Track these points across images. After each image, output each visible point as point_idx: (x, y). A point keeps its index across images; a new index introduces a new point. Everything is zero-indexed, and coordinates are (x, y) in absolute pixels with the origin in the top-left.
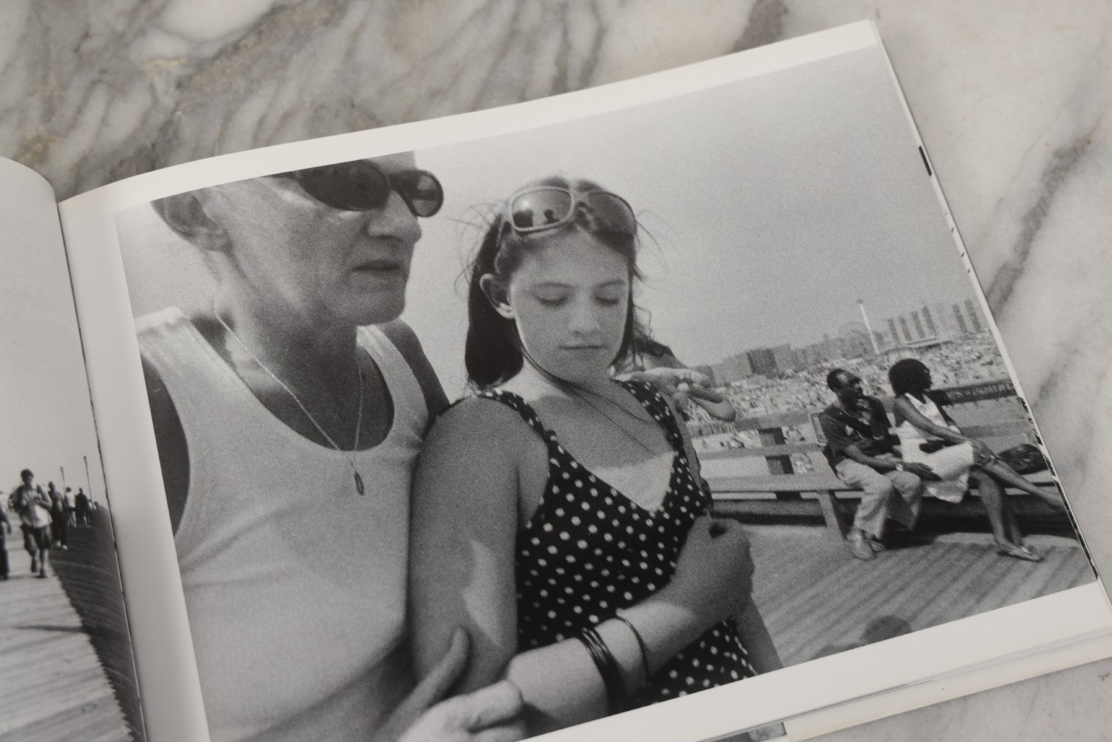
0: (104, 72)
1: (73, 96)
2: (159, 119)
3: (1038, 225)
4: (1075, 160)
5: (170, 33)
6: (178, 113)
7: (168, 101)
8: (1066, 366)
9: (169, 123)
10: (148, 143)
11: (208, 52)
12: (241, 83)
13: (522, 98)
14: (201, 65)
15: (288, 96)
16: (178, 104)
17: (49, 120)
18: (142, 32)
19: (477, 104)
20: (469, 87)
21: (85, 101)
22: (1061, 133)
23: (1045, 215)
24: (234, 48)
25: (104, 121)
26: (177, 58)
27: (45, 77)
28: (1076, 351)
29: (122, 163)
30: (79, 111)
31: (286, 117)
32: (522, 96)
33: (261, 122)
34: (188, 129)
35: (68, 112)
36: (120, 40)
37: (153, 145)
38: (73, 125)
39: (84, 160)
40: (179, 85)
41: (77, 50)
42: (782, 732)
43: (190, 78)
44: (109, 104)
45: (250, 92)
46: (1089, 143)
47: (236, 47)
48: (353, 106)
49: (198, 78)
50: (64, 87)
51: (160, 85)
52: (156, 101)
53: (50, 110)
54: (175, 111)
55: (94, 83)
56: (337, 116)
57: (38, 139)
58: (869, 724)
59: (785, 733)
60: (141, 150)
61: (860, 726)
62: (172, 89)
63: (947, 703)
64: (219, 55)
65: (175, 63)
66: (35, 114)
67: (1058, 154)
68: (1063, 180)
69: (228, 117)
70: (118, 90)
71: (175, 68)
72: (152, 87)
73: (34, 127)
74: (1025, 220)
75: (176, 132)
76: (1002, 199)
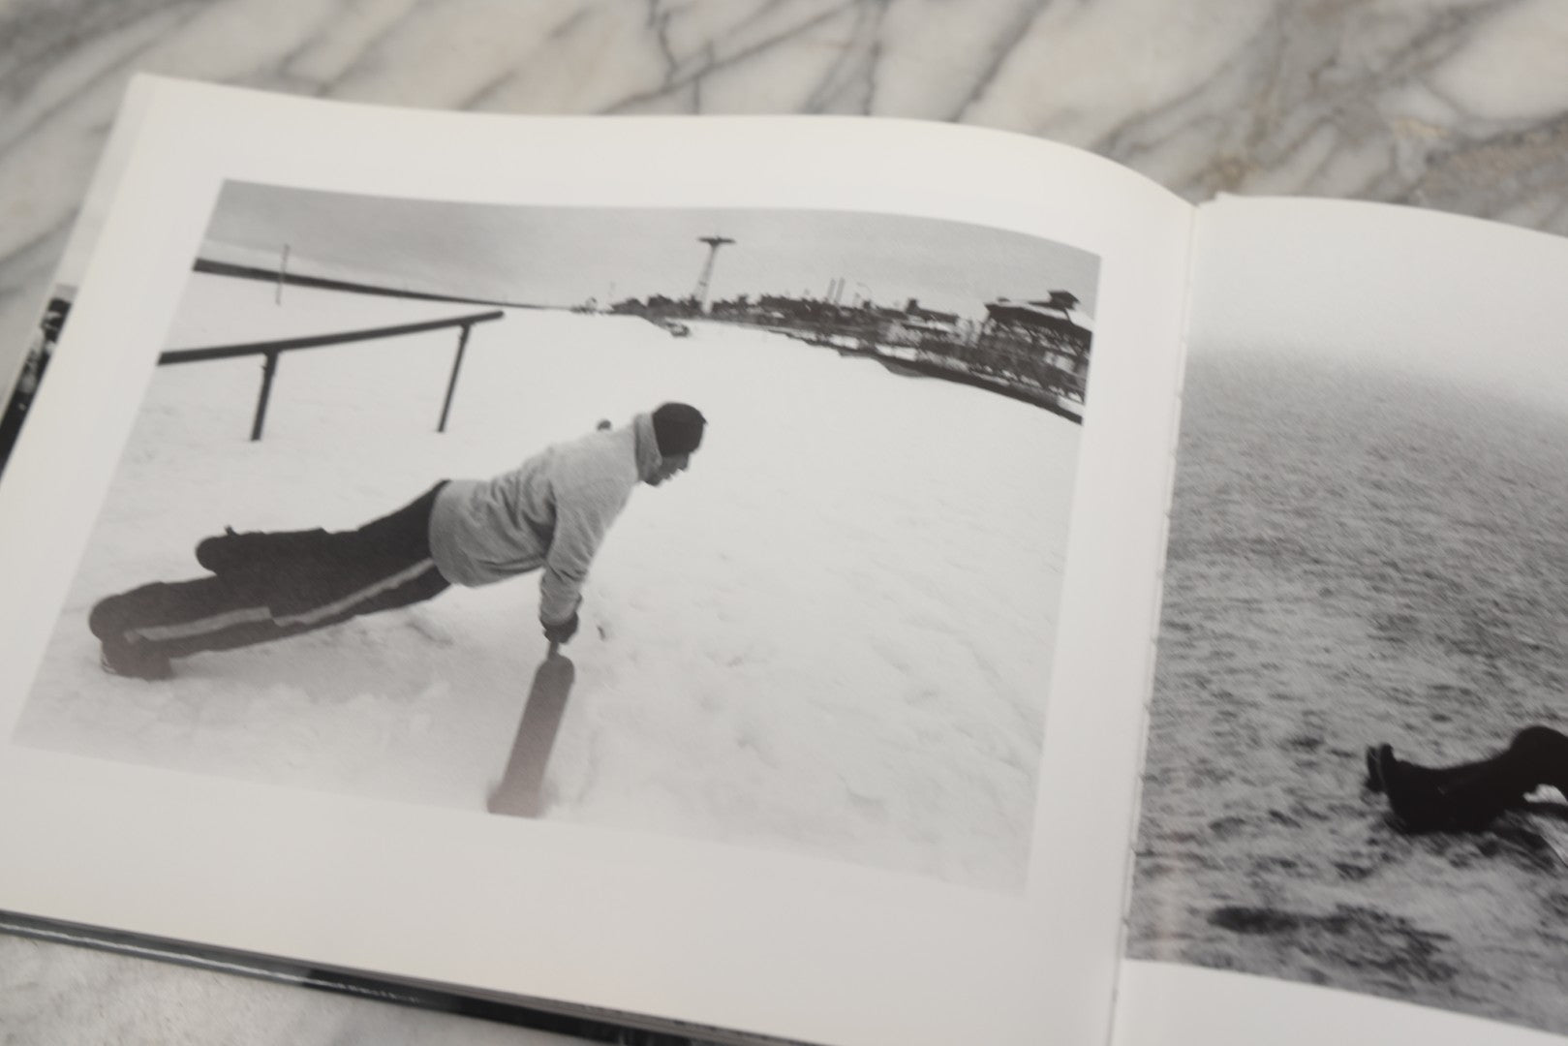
0: (1340, 111)
1: (1293, 127)
5: (1438, 94)
11: (1479, 132)
12: (1511, 184)
14: (1466, 145)
16: (1421, 181)
18: (1402, 82)
24: (1513, 138)
26: (1437, 127)
30: (1295, 147)
36: (1371, 82)
40: (1431, 159)
41: (1314, 76)
43: (1446, 155)
47: (1519, 139)
51: (1406, 150)
52: (1394, 168)
53: (1259, 133)
55: (1323, 121)
57: (1235, 161)
64: (1495, 141)
65: (1432, 132)
71: (1431, 139)
72: (1393, 151)
73: (1235, 146)
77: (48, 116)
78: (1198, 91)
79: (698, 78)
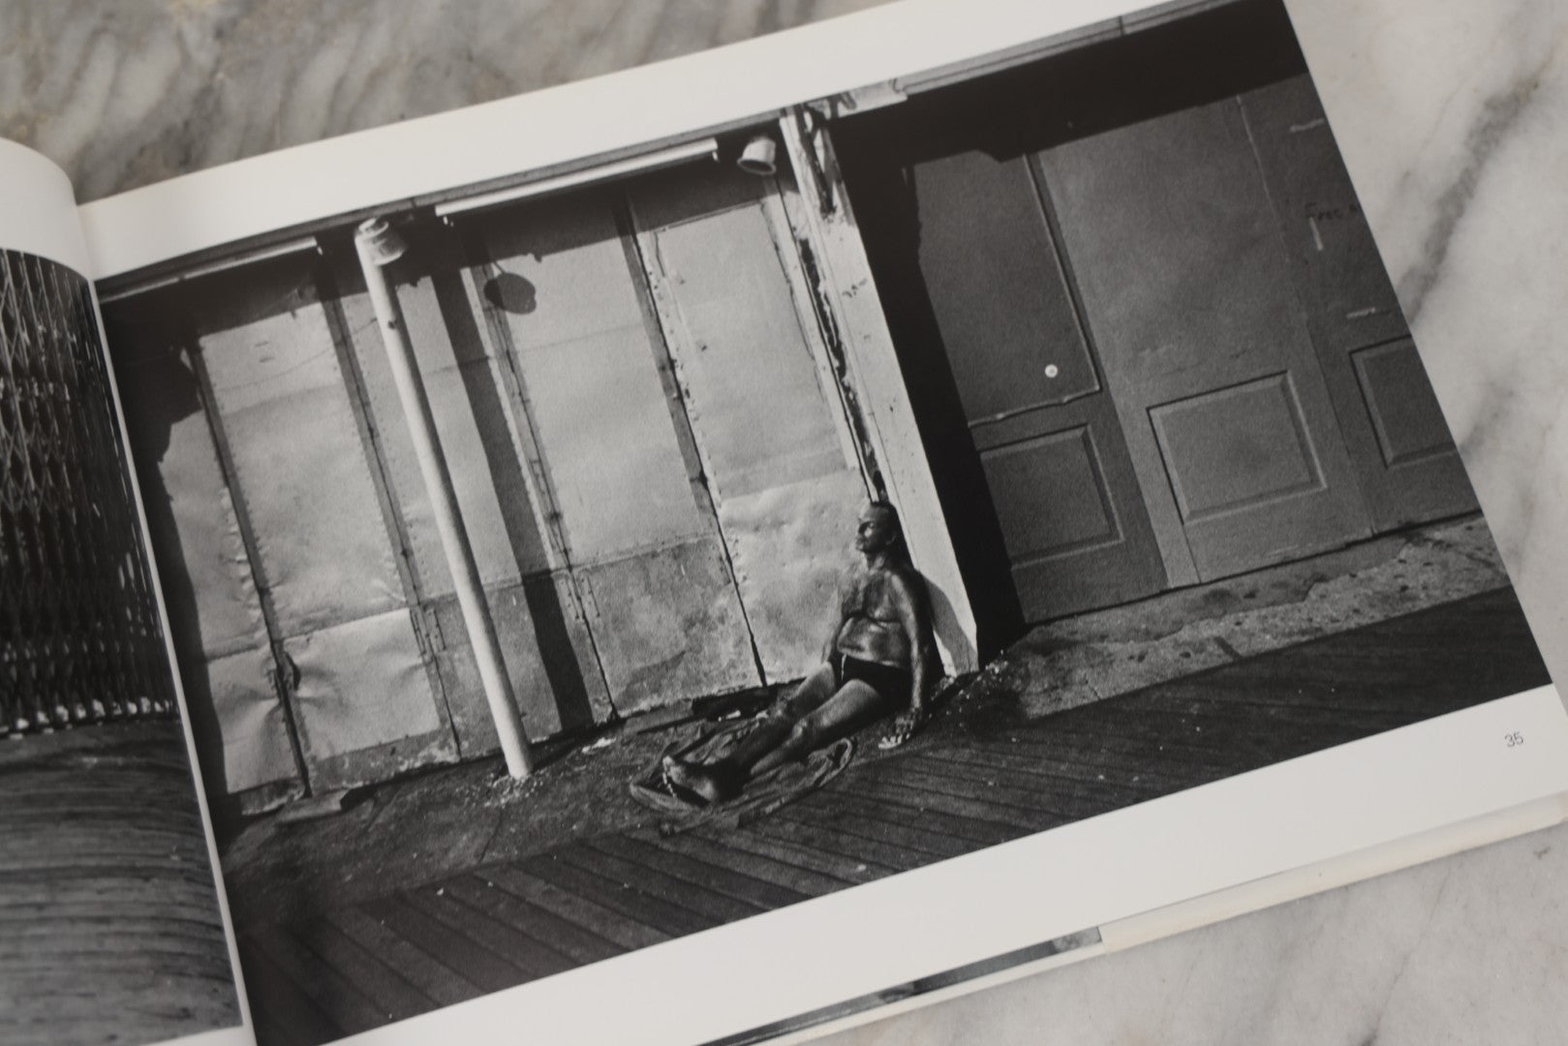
2: (192, 84)
3: (1460, 210)
4: (1516, 113)
6: (220, 76)
7: (204, 58)
8: (1496, 416)
9: (206, 91)
10: (178, 121)
13: (714, 41)
15: (377, 46)
17: (35, 90)
19: (647, 54)
20: (636, 27)
21: (85, 60)
22: (1496, 74)
23: (1471, 195)
25: (114, 90)
27: (25, 26)
28: (1511, 394)
29: (142, 151)
31: (376, 77)
32: (714, 38)
33: (339, 86)
34: (234, 97)
35: (60, 77)
37: (187, 124)
38: (69, 97)
39: (88, 148)
42: (1097, 937)
44: (120, 64)
45: (322, 41)
46: (1536, 86)
48: (470, 58)
49: (246, 22)
50: (53, 40)
54: (213, 73)
56: (448, 73)
58: (1214, 925)
59: (1100, 940)
60: (168, 132)
61: (1200, 930)
62: (210, 40)
63: (1322, 894)
66: (14, 82)
67: (1491, 105)
68: (1497, 142)
69: (292, 80)
70: (132, 43)
74: (1442, 203)
75: (218, 103)
76: (1407, 175)
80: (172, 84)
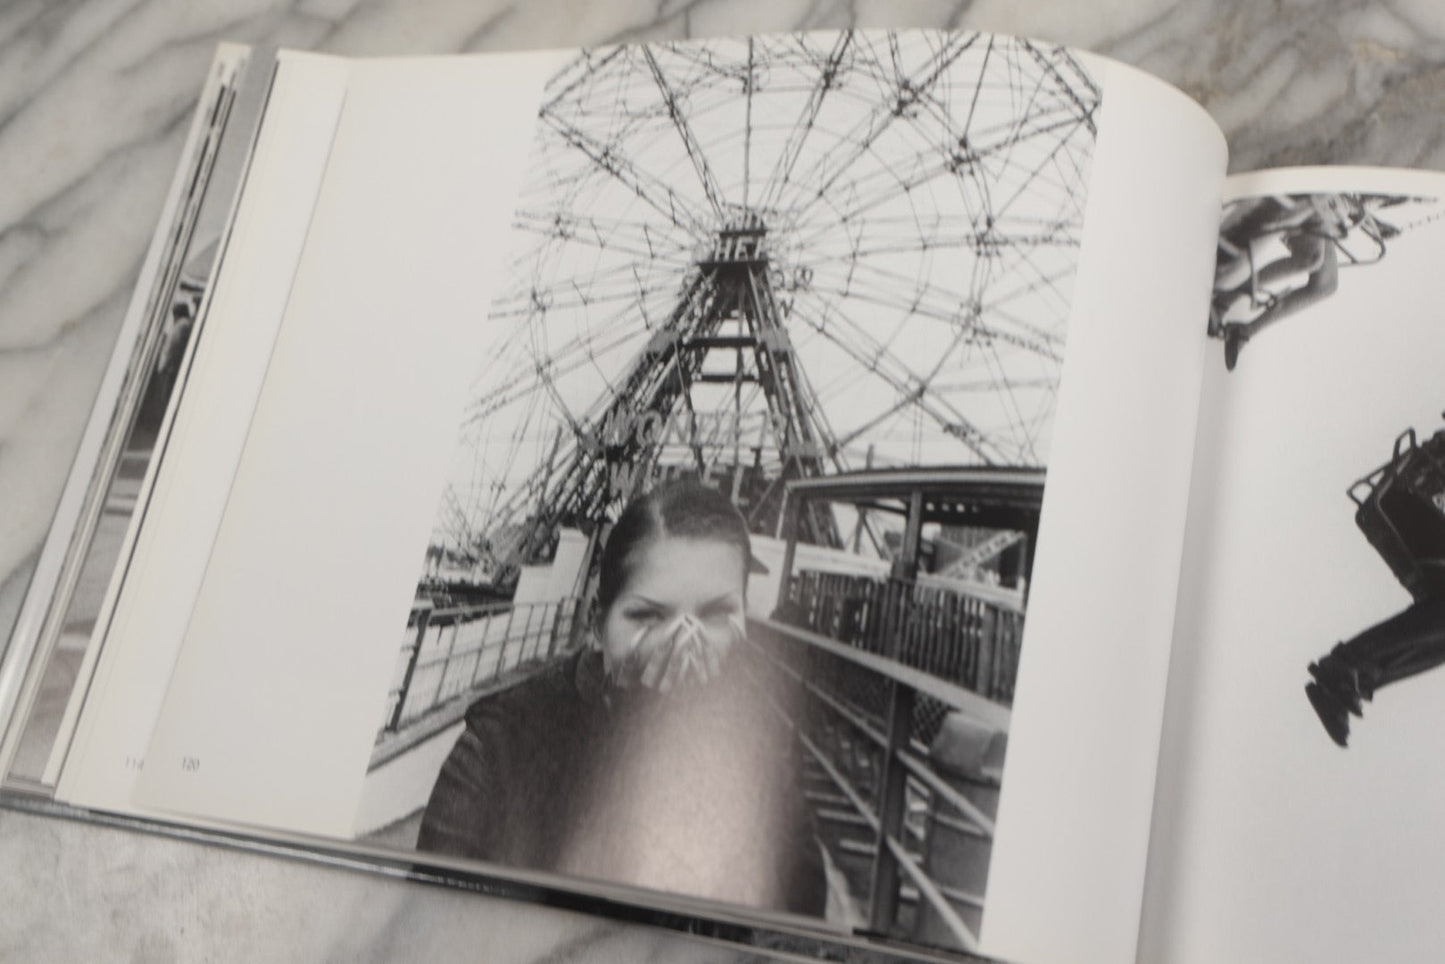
0: (1301, 35)
1: (1256, 51)
2: (1348, 113)
5: (1398, 15)
6: (1375, 116)
7: (1367, 96)
9: (1358, 123)
10: (1326, 139)
11: (1436, 55)
14: (1422, 68)
16: (1378, 104)
17: (1219, 70)
21: (1268, 61)
25: (1283, 94)
26: (1395, 49)
27: (1231, 18)
29: (1287, 150)
30: (1257, 71)
34: (1379, 139)
35: (1243, 67)
37: (1331, 144)
38: (1244, 85)
40: (1387, 83)
43: (1403, 78)
44: (1295, 76)
49: (1413, 82)
50: (1248, 37)
51: (1364, 74)
52: (1352, 90)
53: (1222, 60)
54: (1369, 112)
55: (1285, 45)
60: (1314, 143)
62: (1377, 84)
65: (1390, 55)
66: (1205, 57)
70: (1311, 63)
71: (1389, 62)
72: (1352, 74)
73: (1200, 71)
75: (1365, 134)
77: (76, 58)
78: (1165, 16)
79: (687, 10)
80: (1332, 107)
